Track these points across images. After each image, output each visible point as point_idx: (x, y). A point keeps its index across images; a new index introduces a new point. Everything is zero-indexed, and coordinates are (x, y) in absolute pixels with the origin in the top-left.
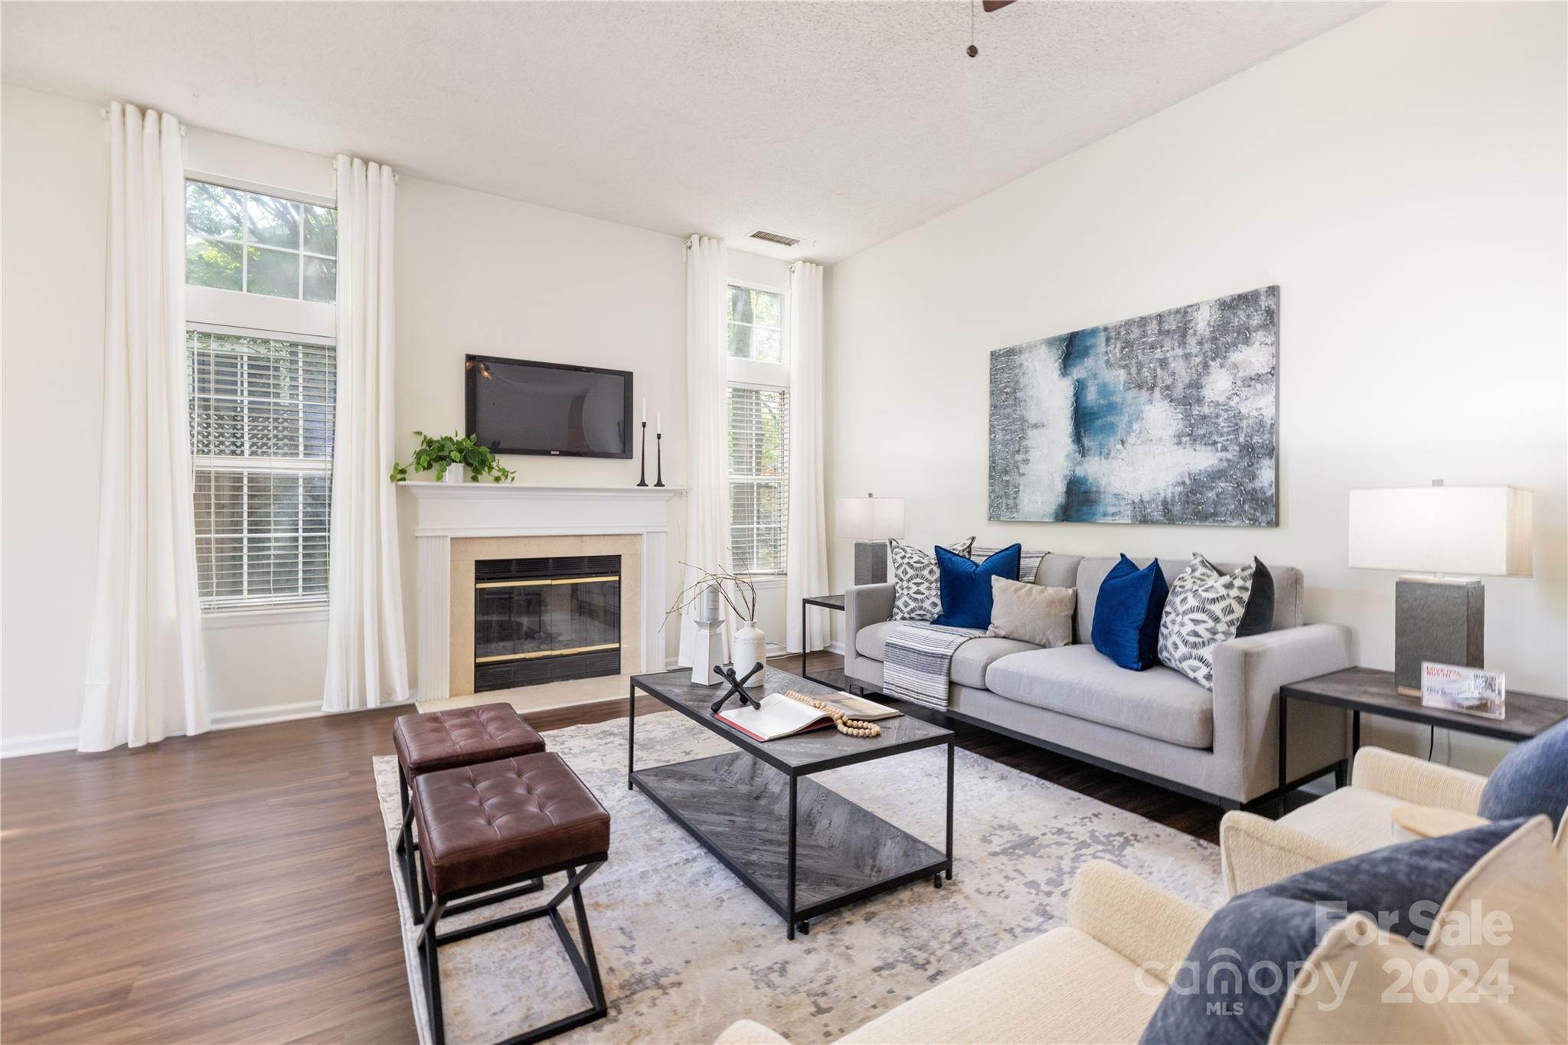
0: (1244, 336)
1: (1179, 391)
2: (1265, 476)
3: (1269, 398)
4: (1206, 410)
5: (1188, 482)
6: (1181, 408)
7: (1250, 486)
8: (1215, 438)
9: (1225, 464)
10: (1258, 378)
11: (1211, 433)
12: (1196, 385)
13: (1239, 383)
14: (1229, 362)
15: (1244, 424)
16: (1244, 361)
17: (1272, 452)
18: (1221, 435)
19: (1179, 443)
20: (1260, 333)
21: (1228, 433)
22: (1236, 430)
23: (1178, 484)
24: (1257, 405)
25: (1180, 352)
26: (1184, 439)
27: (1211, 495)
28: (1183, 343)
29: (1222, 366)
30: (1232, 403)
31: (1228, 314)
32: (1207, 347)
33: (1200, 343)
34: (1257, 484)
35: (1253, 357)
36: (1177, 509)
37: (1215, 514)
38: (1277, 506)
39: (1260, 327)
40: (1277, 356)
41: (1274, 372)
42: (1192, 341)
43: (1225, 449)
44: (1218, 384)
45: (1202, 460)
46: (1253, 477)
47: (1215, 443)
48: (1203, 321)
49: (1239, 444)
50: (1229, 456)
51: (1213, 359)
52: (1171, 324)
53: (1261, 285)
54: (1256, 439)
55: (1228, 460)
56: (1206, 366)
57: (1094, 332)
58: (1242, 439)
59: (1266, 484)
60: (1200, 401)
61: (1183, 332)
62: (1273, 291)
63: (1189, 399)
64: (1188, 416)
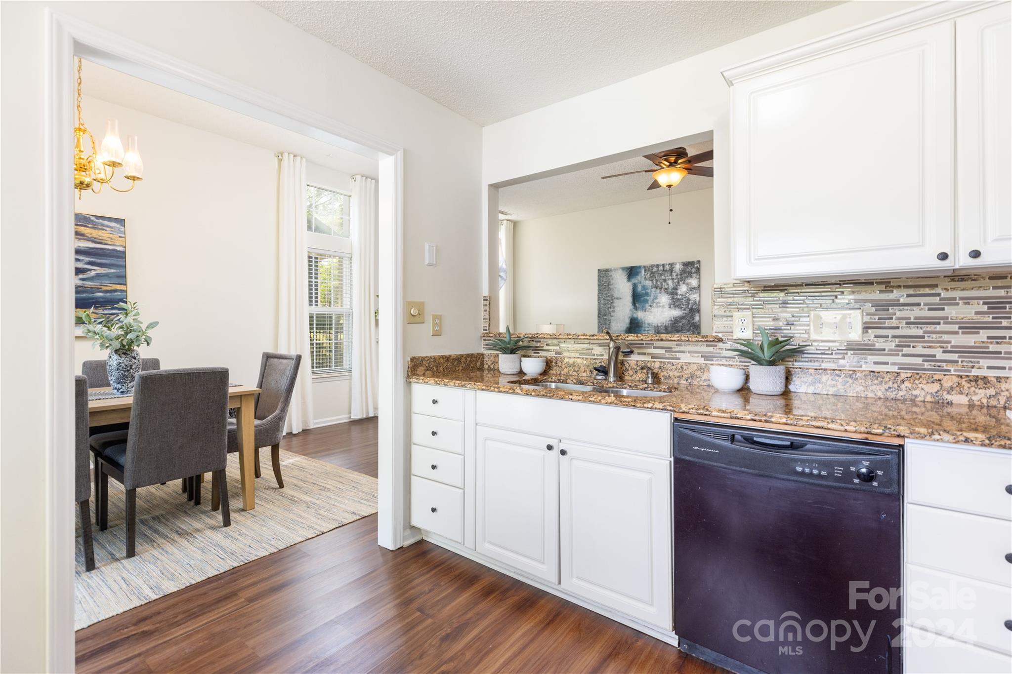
0: (690, 275)
1: (670, 290)
2: (697, 318)
3: (698, 295)
4: (679, 297)
5: (673, 320)
6: (670, 296)
7: (692, 321)
8: (682, 306)
9: (685, 314)
10: (694, 288)
11: (680, 305)
12: (675, 289)
13: (689, 289)
14: (686, 282)
15: (690, 302)
16: (690, 283)
17: (699, 311)
18: (683, 305)
19: (670, 307)
20: (695, 274)
21: (686, 305)
22: (688, 304)
23: (670, 321)
24: (694, 297)
25: (670, 278)
26: (672, 306)
27: (680, 324)
28: (671, 275)
29: (684, 283)
30: (687, 295)
31: (685, 267)
32: (679, 277)
33: (677, 275)
34: (694, 321)
35: (694, 282)
36: (670, 329)
37: (682, 330)
38: (700, 328)
39: (694, 273)
40: (700, 282)
41: (699, 286)
42: (674, 274)
43: (684, 310)
44: (683, 289)
45: (677, 313)
46: (693, 319)
47: (681, 308)
48: (678, 268)
49: (689, 308)
50: (686, 312)
51: (681, 281)
52: (667, 267)
53: (696, 260)
54: (694, 307)
55: (686, 313)
56: (678, 283)
57: (640, 267)
58: (690, 307)
59: (697, 321)
60: (677, 294)
61: (671, 270)
62: (699, 262)
63: (673, 293)
64: (673, 299)
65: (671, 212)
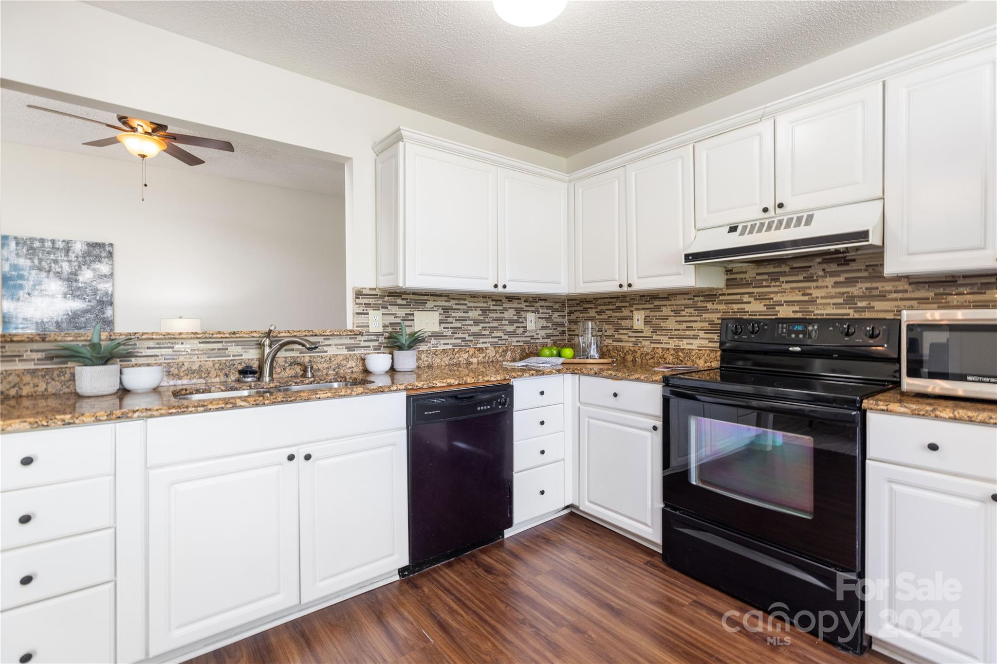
0: (98, 258)
1: (65, 275)
2: (109, 312)
3: (110, 284)
4: (80, 285)
5: (70, 314)
6: (67, 282)
7: (102, 316)
8: (85, 296)
9: (90, 307)
10: (105, 276)
11: (83, 295)
12: (75, 274)
13: (97, 277)
14: (91, 267)
15: (99, 292)
16: (98, 269)
17: (111, 304)
18: (88, 296)
19: (65, 297)
20: (106, 259)
21: (92, 295)
22: (95, 294)
23: (64, 315)
24: (104, 286)
25: (66, 259)
26: (68, 296)
27: (83, 319)
28: (67, 254)
29: (88, 268)
30: (93, 284)
31: (91, 249)
32: (80, 259)
33: (77, 257)
34: (105, 316)
35: (103, 268)
36: (64, 325)
37: (85, 327)
38: (113, 324)
39: (105, 257)
40: (113, 269)
41: (112, 274)
42: (72, 256)
43: (89, 301)
44: (86, 275)
45: (77, 305)
46: (103, 313)
47: (85, 299)
48: (78, 248)
49: (97, 300)
50: (92, 304)
51: (83, 265)
52: (60, 245)
53: (107, 242)
54: (104, 299)
55: (91, 306)
56: (80, 267)
58: (98, 298)
59: (109, 316)
60: (77, 281)
61: (67, 250)
62: (111, 245)
63: (71, 279)
64: (70, 286)
65: (144, 187)
